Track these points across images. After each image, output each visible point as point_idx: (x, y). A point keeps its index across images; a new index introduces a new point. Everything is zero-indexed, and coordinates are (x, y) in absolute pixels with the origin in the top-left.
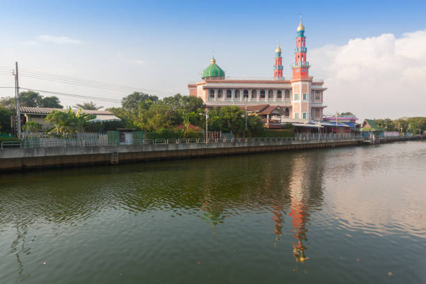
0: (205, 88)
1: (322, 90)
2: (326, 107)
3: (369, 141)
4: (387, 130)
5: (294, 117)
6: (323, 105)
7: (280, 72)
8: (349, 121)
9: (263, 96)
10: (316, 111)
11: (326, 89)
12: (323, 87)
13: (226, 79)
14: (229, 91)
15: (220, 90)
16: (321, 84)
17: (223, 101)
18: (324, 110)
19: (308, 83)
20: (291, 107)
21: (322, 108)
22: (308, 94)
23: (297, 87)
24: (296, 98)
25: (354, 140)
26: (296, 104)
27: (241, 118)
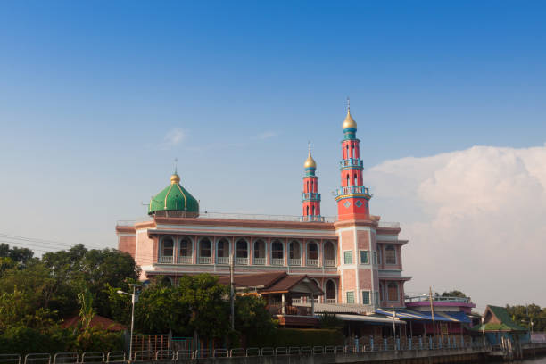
0: (152, 235)
1: (399, 244)
2: (409, 279)
3: (501, 353)
4: (535, 329)
5: (344, 300)
6: (404, 274)
7: (315, 205)
8: (457, 310)
9: (278, 254)
10: (389, 287)
11: (405, 242)
12: (400, 237)
13: (202, 216)
14: (205, 242)
15: (186, 240)
16: (396, 231)
17: (191, 264)
18: (406, 284)
19: (368, 230)
20: (338, 279)
21: (402, 281)
22: (370, 250)
23: (348, 237)
24: (347, 260)
25: (470, 351)
26: (346, 271)
27: (221, 303)
